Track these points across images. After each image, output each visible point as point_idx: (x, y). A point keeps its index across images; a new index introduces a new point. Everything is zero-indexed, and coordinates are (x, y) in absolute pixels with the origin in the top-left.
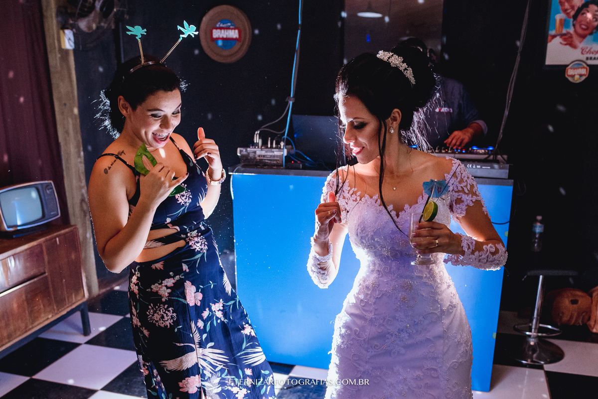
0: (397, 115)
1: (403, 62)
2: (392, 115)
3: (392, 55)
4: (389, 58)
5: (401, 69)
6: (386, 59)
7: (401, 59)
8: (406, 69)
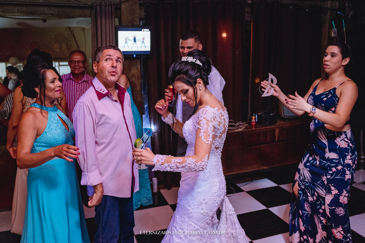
0: (200, 81)
1: (193, 58)
2: (198, 82)
3: (188, 57)
4: (187, 59)
5: (193, 61)
6: (186, 60)
7: (192, 57)
8: (196, 61)
